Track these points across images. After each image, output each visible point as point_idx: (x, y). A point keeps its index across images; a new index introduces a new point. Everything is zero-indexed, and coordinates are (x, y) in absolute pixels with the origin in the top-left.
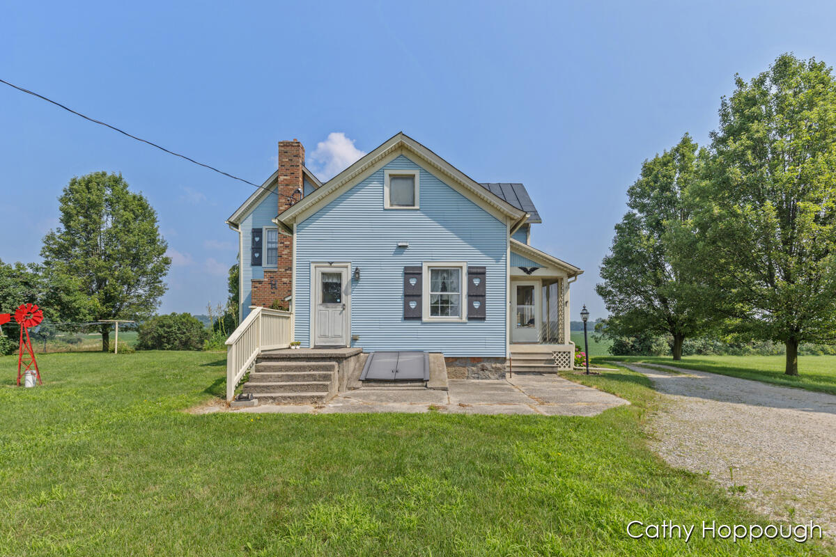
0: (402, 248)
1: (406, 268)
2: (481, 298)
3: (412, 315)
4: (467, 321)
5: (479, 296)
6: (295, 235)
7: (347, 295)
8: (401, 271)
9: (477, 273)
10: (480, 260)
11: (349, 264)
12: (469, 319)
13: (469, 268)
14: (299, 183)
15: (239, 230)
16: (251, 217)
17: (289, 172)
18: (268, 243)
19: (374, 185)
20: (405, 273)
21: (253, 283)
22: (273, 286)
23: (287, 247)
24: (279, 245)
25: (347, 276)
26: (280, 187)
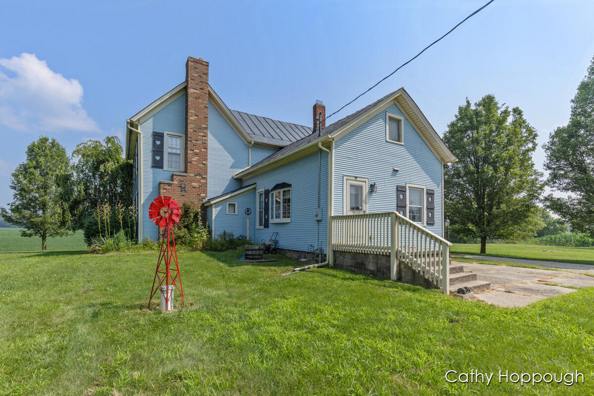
0: (395, 172)
1: (397, 187)
4: (426, 226)
5: (431, 209)
6: (333, 151)
7: (366, 204)
8: (395, 189)
9: (430, 194)
10: (432, 186)
11: (367, 180)
12: (428, 224)
13: (427, 190)
14: (207, 99)
15: (139, 131)
16: (151, 120)
17: (198, 86)
18: (169, 147)
19: (381, 122)
20: (397, 190)
21: (162, 185)
22: (183, 189)
23: (196, 154)
24: (189, 152)
25: (366, 189)
26: (190, 99)
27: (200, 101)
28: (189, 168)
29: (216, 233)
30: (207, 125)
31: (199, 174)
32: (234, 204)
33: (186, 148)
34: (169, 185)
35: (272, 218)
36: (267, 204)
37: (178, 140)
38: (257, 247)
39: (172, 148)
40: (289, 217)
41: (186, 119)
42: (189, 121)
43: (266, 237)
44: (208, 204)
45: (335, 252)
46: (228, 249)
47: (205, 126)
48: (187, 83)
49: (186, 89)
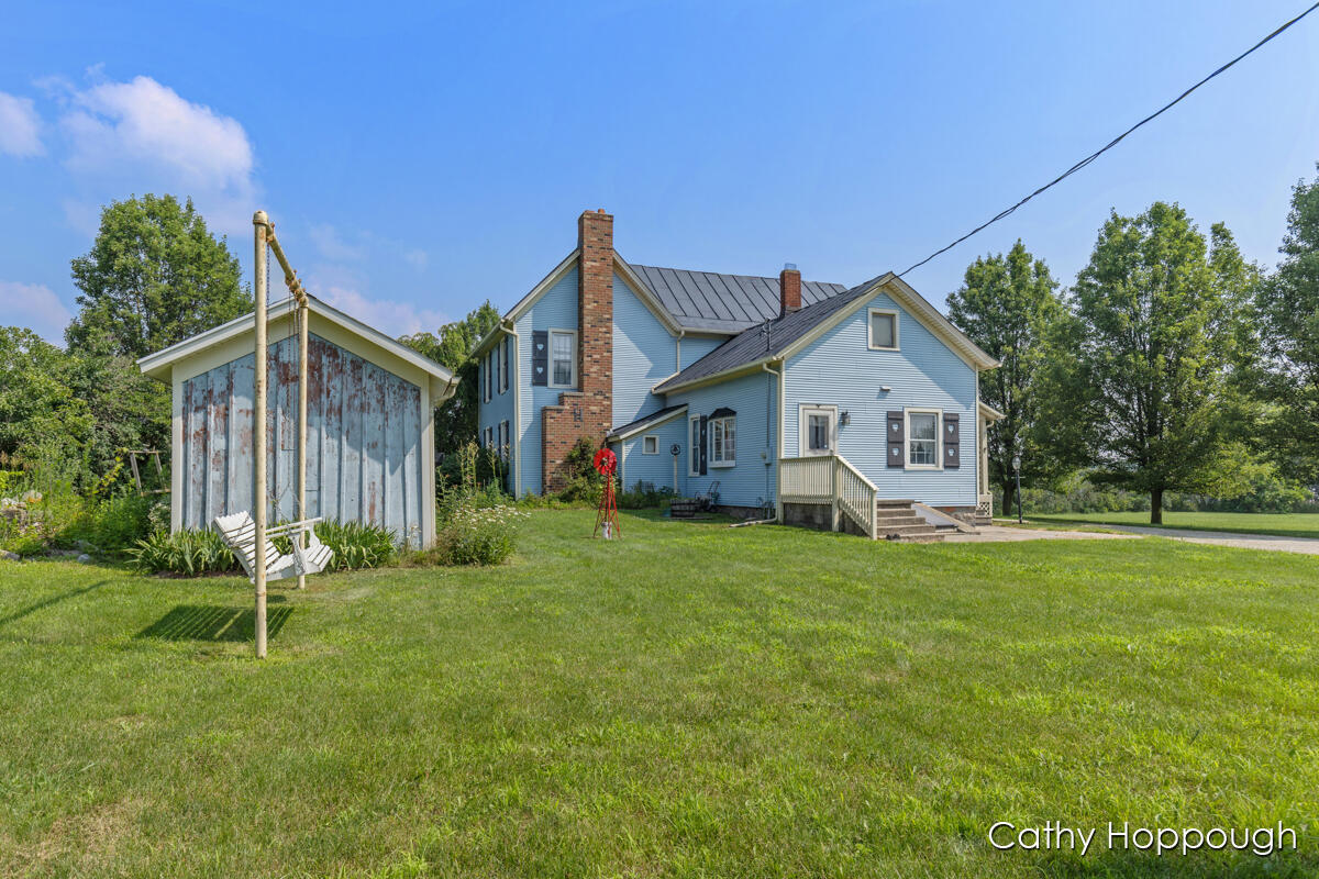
0: (884, 392)
1: (888, 413)
2: (955, 446)
3: (895, 463)
4: (943, 469)
5: (952, 444)
6: (784, 373)
7: (834, 440)
8: (883, 417)
9: (951, 420)
10: (954, 407)
11: (835, 407)
12: (946, 467)
13: (945, 414)
14: (611, 273)
15: (515, 332)
16: (530, 313)
17: (598, 256)
18: (556, 352)
19: (859, 323)
20: (888, 419)
21: (548, 413)
22: (577, 416)
23: (596, 361)
24: (586, 359)
25: (834, 420)
26: (586, 277)
27: (601, 278)
28: (585, 383)
29: (628, 485)
30: (611, 314)
31: (601, 393)
32: (654, 439)
33: (580, 353)
34: (559, 411)
35: (711, 460)
36: (704, 438)
37: (568, 339)
38: (686, 501)
39: (559, 353)
40: (733, 458)
41: (581, 308)
42: (585, 312)
43: (702, 488)
44: (616, 439)
45: (785, 505)
46: (646, 506)
47: (607, 316)
48: (582, 252)
49: (579, 260)
